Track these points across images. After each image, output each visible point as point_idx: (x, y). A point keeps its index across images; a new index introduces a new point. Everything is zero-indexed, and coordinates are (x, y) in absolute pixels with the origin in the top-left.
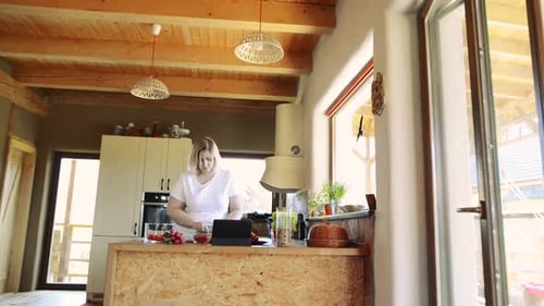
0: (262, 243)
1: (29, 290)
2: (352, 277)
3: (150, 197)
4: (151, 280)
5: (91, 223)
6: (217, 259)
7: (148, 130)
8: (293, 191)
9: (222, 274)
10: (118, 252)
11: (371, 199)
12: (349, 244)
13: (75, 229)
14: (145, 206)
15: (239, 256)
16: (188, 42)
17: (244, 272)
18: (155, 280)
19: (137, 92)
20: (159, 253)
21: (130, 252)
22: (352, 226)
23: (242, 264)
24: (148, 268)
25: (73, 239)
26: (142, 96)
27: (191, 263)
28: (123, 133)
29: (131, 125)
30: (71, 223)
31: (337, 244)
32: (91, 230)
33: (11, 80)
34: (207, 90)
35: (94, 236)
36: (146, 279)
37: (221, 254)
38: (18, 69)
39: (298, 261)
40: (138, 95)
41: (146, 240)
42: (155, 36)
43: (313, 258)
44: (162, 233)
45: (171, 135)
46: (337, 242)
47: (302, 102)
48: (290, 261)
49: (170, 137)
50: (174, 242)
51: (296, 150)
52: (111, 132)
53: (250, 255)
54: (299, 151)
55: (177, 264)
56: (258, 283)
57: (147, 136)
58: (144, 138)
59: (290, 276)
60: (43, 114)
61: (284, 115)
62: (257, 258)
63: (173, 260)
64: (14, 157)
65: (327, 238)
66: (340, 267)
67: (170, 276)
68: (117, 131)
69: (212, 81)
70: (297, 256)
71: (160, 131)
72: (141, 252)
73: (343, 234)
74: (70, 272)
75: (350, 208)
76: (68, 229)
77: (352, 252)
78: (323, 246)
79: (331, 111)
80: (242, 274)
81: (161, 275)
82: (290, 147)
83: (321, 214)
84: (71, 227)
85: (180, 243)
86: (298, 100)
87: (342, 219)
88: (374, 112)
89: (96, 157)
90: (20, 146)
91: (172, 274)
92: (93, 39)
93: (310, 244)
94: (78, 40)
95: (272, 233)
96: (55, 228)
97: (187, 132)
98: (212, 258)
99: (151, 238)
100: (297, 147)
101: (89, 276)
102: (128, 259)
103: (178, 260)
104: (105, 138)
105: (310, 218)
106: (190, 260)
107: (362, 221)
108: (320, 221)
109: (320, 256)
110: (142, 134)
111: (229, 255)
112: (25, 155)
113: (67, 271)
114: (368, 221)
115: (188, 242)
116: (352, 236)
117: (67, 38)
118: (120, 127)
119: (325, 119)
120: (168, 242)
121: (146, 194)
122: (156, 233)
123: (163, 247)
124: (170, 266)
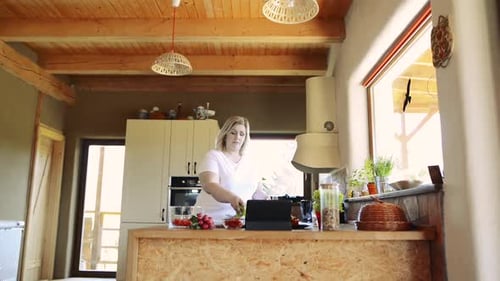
0: (303, 227)
1: (62, 277)
2: (415, 266)
3: (176, 181)
4: (178, 270)
5: (119, 211)
6: (252, 246)
7: (172, 112)
8: (327, 170)
9: (259, 263)
10: (140, 239)
11: (434, 171)
12: (409, 227)
13: (105, 217)
14: (172, 191)
15: (279, 242)
16: (210, 14)
17: (284, 261)
18: (183, 271)
19: (159, 69)
20: (185, 240)
21: (152, 239)
22: (409, 205)
23: (282, 251)
24: (174, 258)
25: (104, 226)
26: (164, 73)
27: (223, 250)
28: (148, 117)
29: (156, 109)
30: (102, 210)
31: (395, 226)
32: (119, 216)
33: (36, 67)
34: (232, 67)
35: (122, 222)
36: (172, 270)
37: (257, 241)
38: (43, 56)
39: (349, 247)
40: (159, 72)
41: (171, 226)
42: (175, 8)
43: (366, 244)
44: (189, 217)
45: (196, 117)
46: (395, 224)
47: (334, 75)
48: (338, 247)
49: (195, 118)
50: (202, 228)
51: (329, 126)
52: (136, 116)
53: (291, 241)
54: (333, 127)
55: (206, 252)
56: (302, 275)
57: (172, 118)
58: (169, 121)
59: (340, 265)
60: (69, 101)
61: (315, 89)
62: (300, 244)
63: (201, 248)
64: (43, 144)
65: (383, 219)
66: (399, 255)
67: (199, 266)
68: (142, 115)
69: (236, 57)
70: (347, 241)
71: (185, 113)
72: (165, 239)
73: (400, 214)
74: (102, 259)
75: (404, 185)
76: (99, 217)
77: (415, 236)
78: (379, 229)
79: (369, 80)
80: (283, 264)
81: (188, 265)
82: (324, 123)
83: (363, 194)
84: (102, 214)
85: (210, 228)
86: (329, 72)
87: (395, 198)
88: (435, 64)
89: (122, 142)
90: (49, 134)
91: (202, 264)
92: (112, 18)
93: (361, 227)
94: (97, 20)
95: (314, 215)
96: (86, 215)
97: (213, 113)
98: (246, 245)
99: (176, 223)
100: (331, 123)
101: (118, 263)
102: (151, 247)
103: (207, 248)
104: (130, 122)
105: (350, 199)
106: (221, 247)
107: (423, 199)
108: (365, 201)
109: (375, 241)
110: (166, 116)
111: (266, 241)
112: (54, 143)
113: (99, 258)
114: (433, 198)
115: (218, 227)
116: (411, 217)
117: (86, 19)
118: (144, 111)
119: (362, 90)
120: (195, 228)
121: (173, 178)
122: (182, 217)
123: (189, 233)
124: (199, 255)
